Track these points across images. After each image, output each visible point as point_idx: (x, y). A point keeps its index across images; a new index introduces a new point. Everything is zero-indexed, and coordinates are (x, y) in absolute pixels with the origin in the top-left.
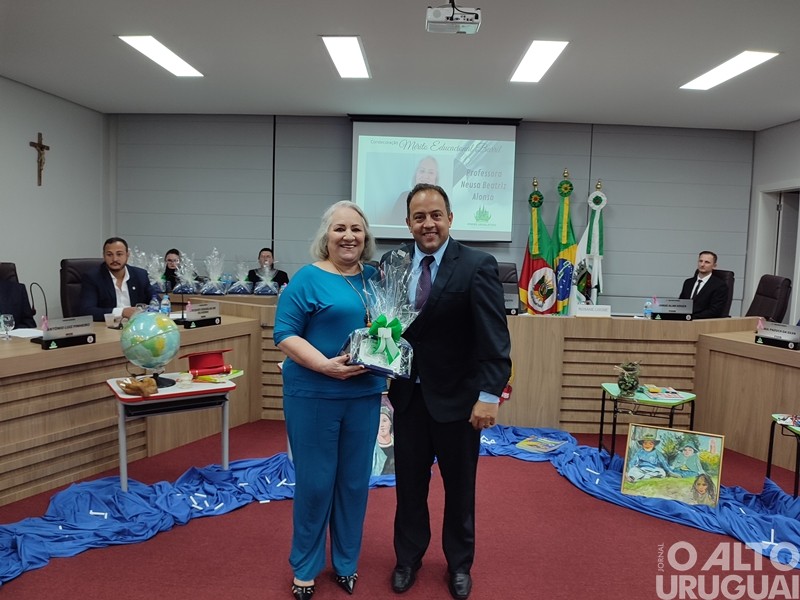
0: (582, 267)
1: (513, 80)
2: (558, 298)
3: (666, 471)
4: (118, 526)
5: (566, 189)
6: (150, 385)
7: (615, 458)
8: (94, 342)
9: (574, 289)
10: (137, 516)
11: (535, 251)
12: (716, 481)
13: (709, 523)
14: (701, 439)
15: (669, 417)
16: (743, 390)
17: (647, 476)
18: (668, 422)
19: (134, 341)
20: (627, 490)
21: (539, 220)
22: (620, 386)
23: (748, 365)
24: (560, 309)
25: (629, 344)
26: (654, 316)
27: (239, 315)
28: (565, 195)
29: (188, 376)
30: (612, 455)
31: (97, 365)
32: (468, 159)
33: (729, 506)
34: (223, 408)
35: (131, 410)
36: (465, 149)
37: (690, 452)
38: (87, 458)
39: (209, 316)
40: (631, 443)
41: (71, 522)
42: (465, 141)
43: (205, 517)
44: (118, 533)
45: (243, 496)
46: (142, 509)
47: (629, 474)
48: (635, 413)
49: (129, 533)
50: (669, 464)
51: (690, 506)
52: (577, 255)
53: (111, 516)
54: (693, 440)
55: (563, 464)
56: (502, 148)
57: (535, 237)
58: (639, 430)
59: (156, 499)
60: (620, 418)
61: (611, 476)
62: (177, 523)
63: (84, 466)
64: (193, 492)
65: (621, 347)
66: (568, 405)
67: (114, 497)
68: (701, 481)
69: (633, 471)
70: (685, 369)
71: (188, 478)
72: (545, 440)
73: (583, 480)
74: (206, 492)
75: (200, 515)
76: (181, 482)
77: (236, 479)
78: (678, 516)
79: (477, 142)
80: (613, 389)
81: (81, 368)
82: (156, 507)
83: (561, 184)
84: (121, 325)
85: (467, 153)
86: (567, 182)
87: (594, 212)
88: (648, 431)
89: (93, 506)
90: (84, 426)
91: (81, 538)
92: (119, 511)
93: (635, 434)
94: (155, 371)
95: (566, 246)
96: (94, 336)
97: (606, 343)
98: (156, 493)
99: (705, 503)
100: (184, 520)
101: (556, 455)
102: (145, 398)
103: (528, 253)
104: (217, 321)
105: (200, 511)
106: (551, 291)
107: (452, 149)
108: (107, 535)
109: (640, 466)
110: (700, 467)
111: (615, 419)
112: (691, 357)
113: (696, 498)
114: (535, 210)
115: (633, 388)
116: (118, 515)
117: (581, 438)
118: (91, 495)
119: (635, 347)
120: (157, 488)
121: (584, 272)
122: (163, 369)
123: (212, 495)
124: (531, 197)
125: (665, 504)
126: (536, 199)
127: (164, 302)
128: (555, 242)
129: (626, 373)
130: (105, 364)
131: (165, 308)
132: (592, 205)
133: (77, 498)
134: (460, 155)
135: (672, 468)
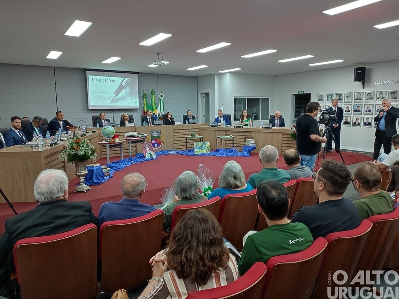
0: (159, 115)
7: (192, 150)
12: (210, 149)
13: (210, 155)
15: (200, 140)
17: (198, 151)
20: (195, 154)
21: (146, 102)
28: (153, 95)
32: (124, 84)
33: (212, 153)
37: (205, 145)
40: (195, 146)
47: (195, 151)
51: (207, 154)
52: (157, 112)
54: (205, 143)
57: (145, 107)
61: (191, 153)
66: (175, 145)
68: (207, 149)
73: (187, 154)
79: (127, 78)
86: (153, 91)
88: (197, 143)
93: (195, 144)
95: (155, 109)
99: (209, 153)
103: (144, 111)
107: (119, 80)
109: (197, 149)
110: (207, 147)
112: (197, 132)
113: (207, 152)
114: (145, 99)
125: (203, 154)
126: (145, 96)
129: (192, 132)
132: (160, 97)
134: (122, 82)
135: (202, 148)
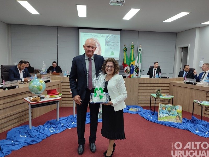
0: (136, 66)
1: (123, 19)
2: (131, 74)
3: (169, 115)
4: (31, 139)
5: (133, 47)
6: (38, 99)
7: (156, 112)
8: (18, 88)
9: (135, 71)
10: (36, 136)
11: (125, 62)
12: (181, 117)
13: (181, 127)
14: (177, 107)
15: (169, 102)
16: (182, 95)
17: (164, 116)
18: (168, 103)
19: (33, 87)
20: (160, 120)
21: (126, 55)
22: (156, 95)
23: (183, 89)
24: (131, 76)
25: (154, 84)
26: (160, 77)
27: (55, 79)
28: (132, 48)
29: (48, 96)
30: (154, 112)
31: (19, 94)
32: (109, 39)
33: (185, 123)
34: (57, 104)
35: (33, 106)
36: (108, 37)
37: (174, 110)
38: (16, 121)
39: (48, 80)
40: (160, 108)
41: (15, 139)
42: (108, 35)
43: (54, 134)
44: (31, 141)
45: (64, 127)
46: (37, 134)
47: (160, 116)
48: (160, 101)
49: (35, 141)
50: (169, 113)
51: (175, 123)
52: (135, 63)
53: (27, 137)
54: (175, 107)
55: (142, 114)
56: (117, 36)
57: (125, 59)
58: (161, 105)
59: (40, 131)
60: (156, 102)
61: (155, 116)
62: (47, 136)
63: (15, 123)
64: (50, 128)
65: (152, 85)
66: (140, 99)
67: (27, 131)
68: (177, 117)
69: (160, 115)
70: (167, 90)
71: (47, 124)
72: (135, 108)
73: (148, 118)
74: (53, 127)
75: (53, 134)
76: (45, 125)
77: (61, 123)
78: (173, 125)
79: (111, 35)
80: (155, 95)
81: (14, 95)
82: (40, 132)
83: (131, 46)
84: (23, 83)
85: (108, 38)
86: (133, 45)
87: (139, 53)
88: (163, 105)
89: (20, 134)
90: (16, 111)
91: (20, 144)
92: (29, 135)
93: (160, 106)
94: (39, 95)
95: (133, 61)
96: (18, 86)
97: (148, 84)
98: (39, 129)
99: (179, 122)
100: (49, 135)
101: (139, 112)
102: (38, 103)
103: (123, 63)
104: (50, 81)
105: (53, 133)
106: (129, 72)
107: (105, 36)
108: (28, 142)
109: (162, 114)
110: (177, 114)
111: (155, 103)
112: (168, 87)
113: (176, 121)
114: (125, 52)
115: (160, 95)
116: (30, 136)
117: (144, 108)
118: (19, 131)
119: (155, 85)
120: (39, 127)
121: (137, 67)
122: (41, 94)
123: (55, 128)
124: (124, 49)
125: (170, 123)
126: (125, 49)
127: (35, 76)
128: (130, 60)
129: (158, 91)
130: (21, 94)
131: (36, 78)
132: (139, 51)
133: (15, 132)
134: (106, 38)
135: (170, 114)
